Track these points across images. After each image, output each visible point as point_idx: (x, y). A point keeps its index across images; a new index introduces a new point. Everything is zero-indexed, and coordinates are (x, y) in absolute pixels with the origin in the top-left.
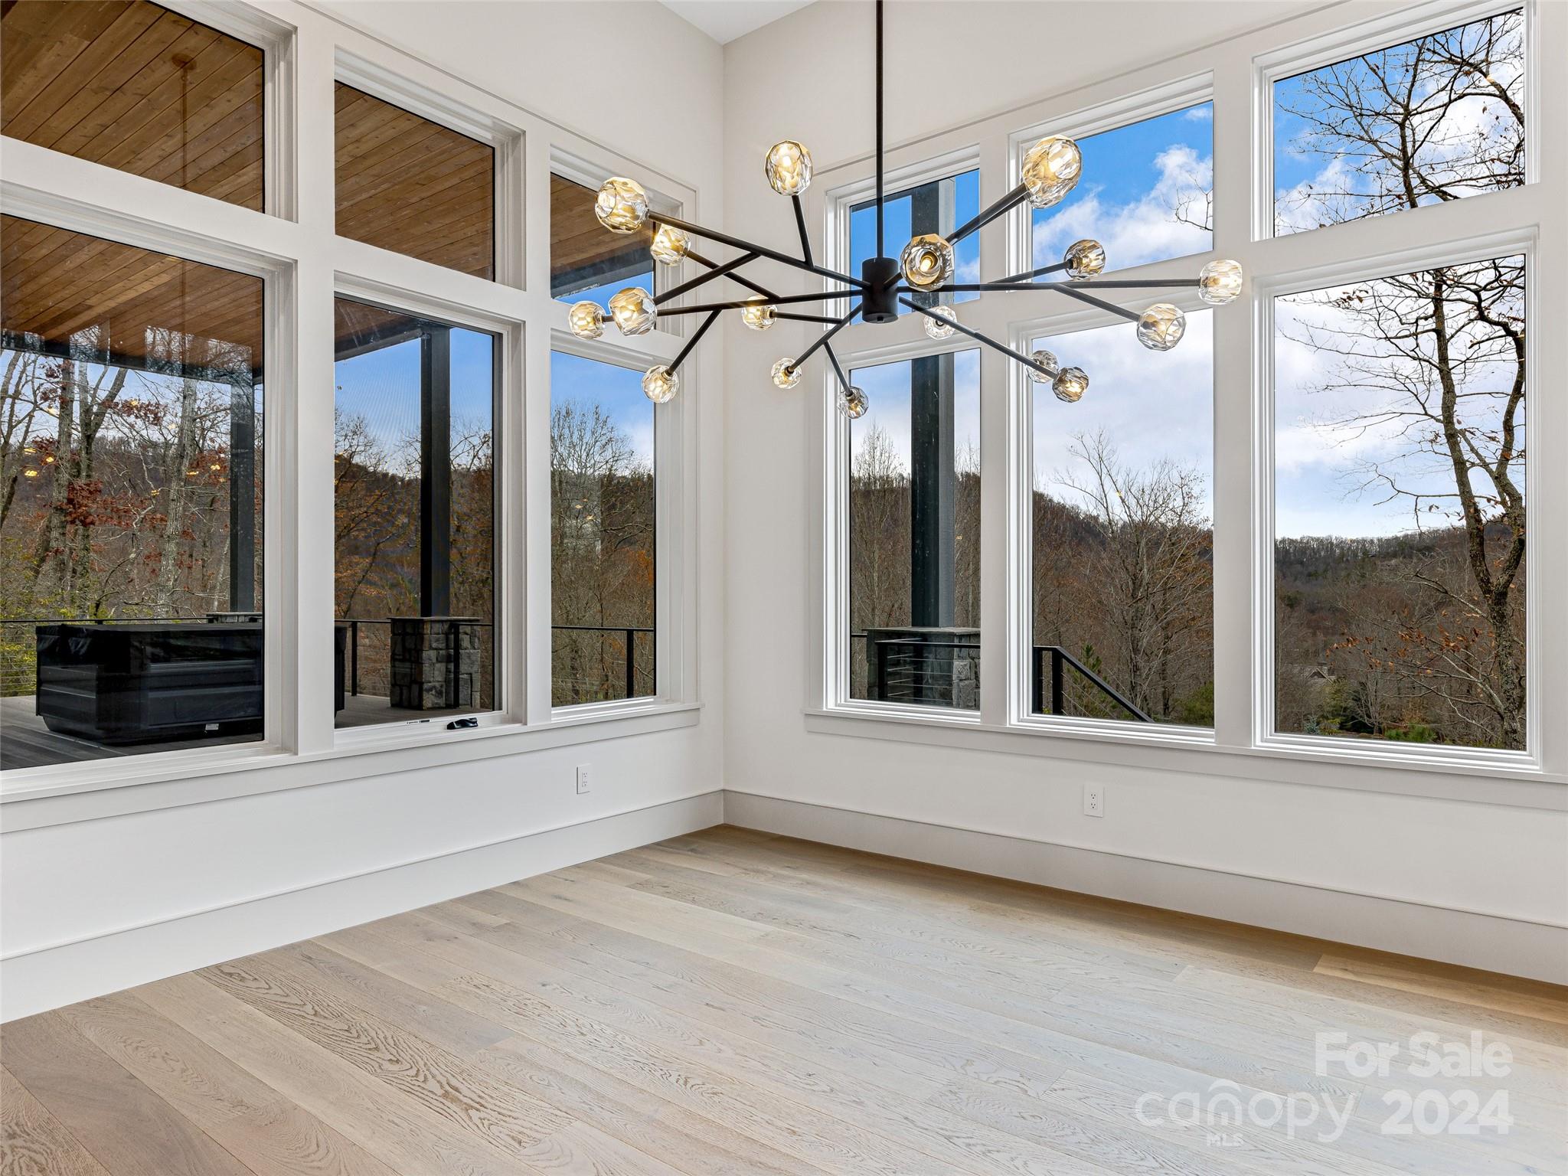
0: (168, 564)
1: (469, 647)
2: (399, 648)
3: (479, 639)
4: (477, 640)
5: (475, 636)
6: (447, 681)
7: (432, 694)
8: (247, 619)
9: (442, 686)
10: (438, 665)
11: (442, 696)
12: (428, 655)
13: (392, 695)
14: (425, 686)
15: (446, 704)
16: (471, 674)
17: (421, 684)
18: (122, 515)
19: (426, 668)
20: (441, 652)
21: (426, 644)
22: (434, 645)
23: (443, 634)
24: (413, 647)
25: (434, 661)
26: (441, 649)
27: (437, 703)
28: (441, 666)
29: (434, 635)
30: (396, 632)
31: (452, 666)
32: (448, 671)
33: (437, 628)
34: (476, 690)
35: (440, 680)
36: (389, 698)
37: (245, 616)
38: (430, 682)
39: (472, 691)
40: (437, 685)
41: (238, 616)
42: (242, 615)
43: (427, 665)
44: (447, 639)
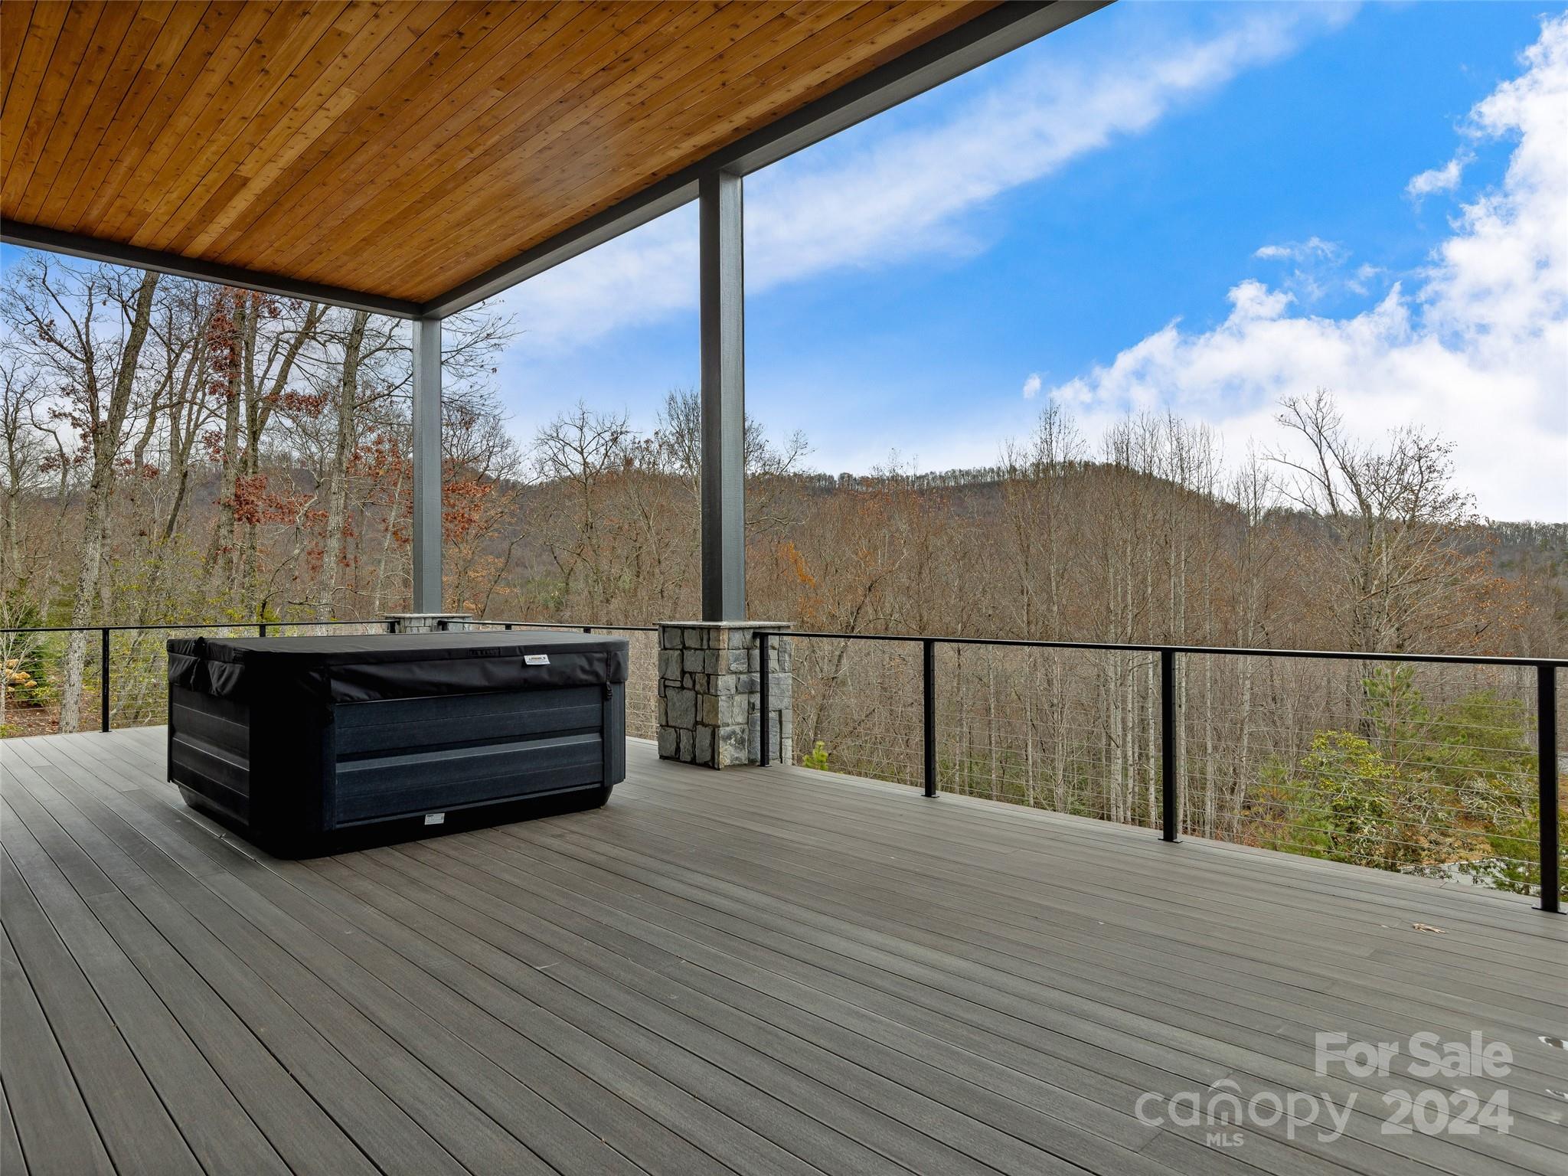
0: (330, 561)
1: (777, 668)
2: (674, 672)
3: (790, 656)
4: (787, 658)
5: (785, 652)
6: (749, 722)
7: (730, 744)
8: (435, 622)
9: (743, 731)
10: (738, 698)
11: (744, 746)
12: (725, 682)
13: (661, 739)
14: (723, 731)
15: (749, 759)
16: (780, 711)
17: (715, 728)
18: (285, 511)
19: (723, 703)
20: (742, 677)
21: (723, 664)
22: (734, 667)
23: (744, 648)
24: (700, 669)
25: (733, 691)
26: (741, 673)
27: (737, 758)
28: (741, 700)
29: (732, 646)
30: (668, 645)
31: (756, 699)
32: (752, 706)
33: (737, 639)
34: (787, 736)
35: (740, 721)
36: (656, 743)
37: (433, 618)
38: (728, 725)
39: (781, 738)
40: (737, 729)
41: (425, 618)
42: (429, 618)
43: (723, 698)
44: (749, 657)
